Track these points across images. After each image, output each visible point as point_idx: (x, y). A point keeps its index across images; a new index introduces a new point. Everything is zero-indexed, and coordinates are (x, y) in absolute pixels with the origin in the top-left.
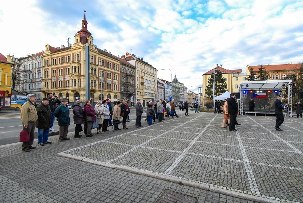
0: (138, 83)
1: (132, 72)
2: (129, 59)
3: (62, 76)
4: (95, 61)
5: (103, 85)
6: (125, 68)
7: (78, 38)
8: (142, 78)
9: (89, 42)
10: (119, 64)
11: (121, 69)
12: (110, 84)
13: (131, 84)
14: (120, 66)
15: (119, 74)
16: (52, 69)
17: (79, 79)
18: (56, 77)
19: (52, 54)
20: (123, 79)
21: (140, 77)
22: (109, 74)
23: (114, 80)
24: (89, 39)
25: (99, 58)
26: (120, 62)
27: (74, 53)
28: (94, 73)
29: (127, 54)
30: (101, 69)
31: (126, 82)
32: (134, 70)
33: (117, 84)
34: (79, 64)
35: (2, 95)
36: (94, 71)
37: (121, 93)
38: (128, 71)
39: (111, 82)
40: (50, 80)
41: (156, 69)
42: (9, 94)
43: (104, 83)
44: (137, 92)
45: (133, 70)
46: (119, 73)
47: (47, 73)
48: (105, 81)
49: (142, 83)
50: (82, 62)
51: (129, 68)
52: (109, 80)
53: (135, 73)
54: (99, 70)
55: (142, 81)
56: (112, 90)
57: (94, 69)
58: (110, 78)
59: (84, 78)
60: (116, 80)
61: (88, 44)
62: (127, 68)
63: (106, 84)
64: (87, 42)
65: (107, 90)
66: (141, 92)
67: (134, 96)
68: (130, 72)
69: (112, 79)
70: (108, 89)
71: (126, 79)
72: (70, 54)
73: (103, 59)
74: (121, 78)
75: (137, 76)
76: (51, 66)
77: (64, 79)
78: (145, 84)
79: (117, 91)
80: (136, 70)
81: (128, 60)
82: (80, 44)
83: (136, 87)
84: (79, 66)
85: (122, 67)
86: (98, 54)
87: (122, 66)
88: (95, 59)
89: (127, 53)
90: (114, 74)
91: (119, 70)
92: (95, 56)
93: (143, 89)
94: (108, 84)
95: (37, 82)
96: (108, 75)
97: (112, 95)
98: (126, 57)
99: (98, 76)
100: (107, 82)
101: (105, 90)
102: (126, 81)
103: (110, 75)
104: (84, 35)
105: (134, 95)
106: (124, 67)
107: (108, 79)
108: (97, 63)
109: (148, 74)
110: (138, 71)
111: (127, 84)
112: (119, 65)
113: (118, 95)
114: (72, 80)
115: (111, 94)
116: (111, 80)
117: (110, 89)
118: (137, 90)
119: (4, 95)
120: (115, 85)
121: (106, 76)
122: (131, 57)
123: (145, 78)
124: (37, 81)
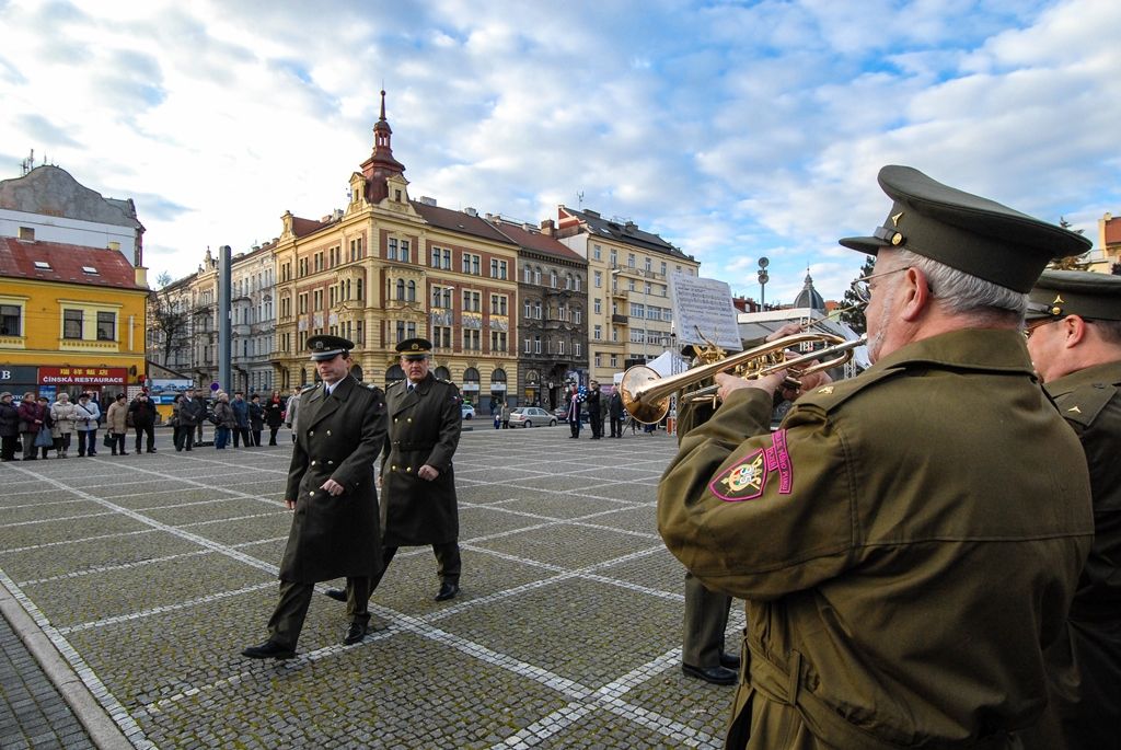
0: (598, 320)
1: (573, 281)
2: (568, 230)
3: (322, 312)
4: (415, 257)
5: (447, 335)
6: (539, 268)
7: (360, 185)
8: (620, 300)
9: (392, 196)
10: (514, 255)
11: (521, 273)
12: (476, 332)
13: (562, 327)
14: (519, 263)
15: (512, 294)
16: (298, 290)
17: (359, 322)
18: (307, 316)
19: (297, 243)
20: (533, 308)
21: (610, 295)
22: (472, 297)
23: (492, 317)
24: (392, 185)
25: (429, 243)
26: (517, 249)
27: (350, 236)
28: (406, 297)
29: (562, 215)
30: (439, 281)
31: (545, 321)
32: (582, 274)
33: (505, 328)
34: (362, 272)
35: (121, 380)
36: (406, 289)
37: (521, 362)
38: (555, 277)
39: (478, 325)
40: (294, 328)
41: (691, 259)
42: (140, 377)
43: (452, 329)
44: (597, 354)
45: (574, 272)
46: (514, 287)
47: (286, 303)
48: (457, 322)
49: (619, 321)
50: (368, 264)
51: (558, 268)
52: (472, 317)
53: (585, 285)
54: (433, 285)
55: (619, 313)
56: (486, 350)
57: (406, 283)
58: (476, 311)
59: (373, 317)
60: (503, 314)
61: (390, 201)
62: (546, 268)
63: (457, 331)
64: (386, 195)
65: (462, 354)
66: (614, 355)
67: (580, 373)
68: (562, 281)
69: (486, 314)
70: (467, 347)
71: (544, 309)
72: (339, 241)
73: (446, 245)
74: (522, 309)
75: (594, 293)
76: (296, 280)
77: (326, 322)
78: (632, 323)
79: (507, 356)
80: (591, 271)
81: (564, 237)
82: (365, 205)
83: (591, 337)
84: (362, 278)
85: (528, 266)
86: (428, 231)
87: (524, 262)
88: (415, 247)
89: (560, 210)
90: (492, 294)
91: (512, 279)
92: (415, 239)
93: (623, 344)
94: (467, 331)
95: (264, 333)
96: (467, 299)
97: (486, 369)
98: (557, 226)
99: (428, 306)
100: (463, 323)
101: (455, 354)
102: (544, 316)
103: (476, 300)
104: (378, 174)
105: (579, 368)
106: (533, 264)
107: (466, 314)
108: (422, 260)
109: (649, 284)
110: (598, 273)
111: (548, 327)
112: (512, 260)
113: (511, 370)
114: (343, 323)
115: (479, 366)
116: (480, 316)
117: (476, 348)
118: (593, 350)
119: (125, 379)
120: (495, 334)
121: (457, 303)
122: (575, 223)
123: (632, 297)
124: (264, 329)
